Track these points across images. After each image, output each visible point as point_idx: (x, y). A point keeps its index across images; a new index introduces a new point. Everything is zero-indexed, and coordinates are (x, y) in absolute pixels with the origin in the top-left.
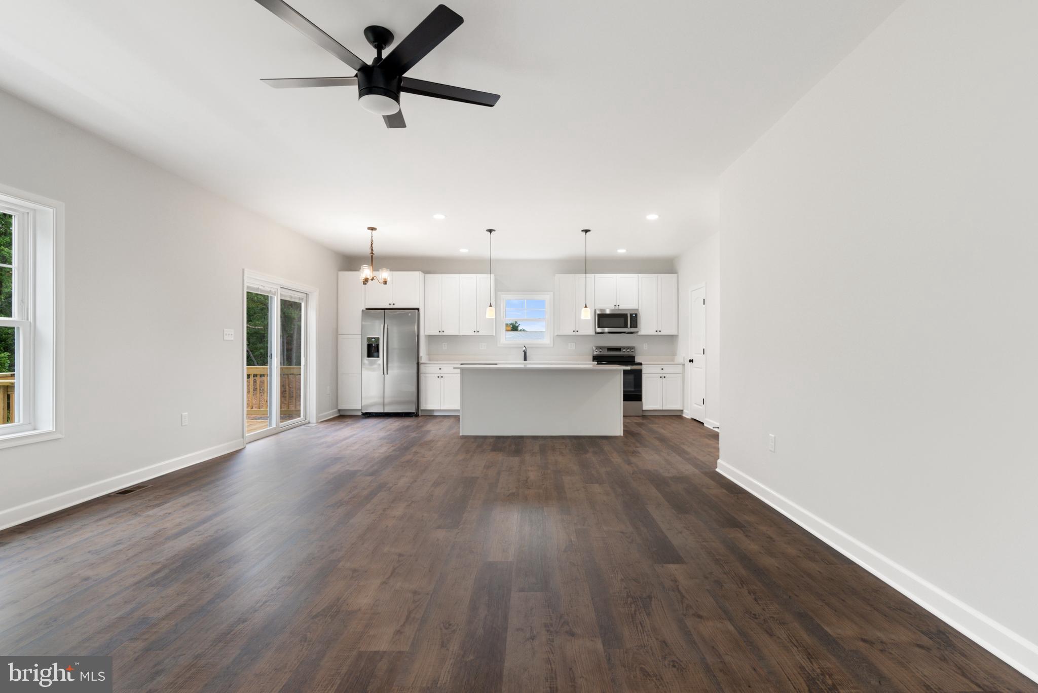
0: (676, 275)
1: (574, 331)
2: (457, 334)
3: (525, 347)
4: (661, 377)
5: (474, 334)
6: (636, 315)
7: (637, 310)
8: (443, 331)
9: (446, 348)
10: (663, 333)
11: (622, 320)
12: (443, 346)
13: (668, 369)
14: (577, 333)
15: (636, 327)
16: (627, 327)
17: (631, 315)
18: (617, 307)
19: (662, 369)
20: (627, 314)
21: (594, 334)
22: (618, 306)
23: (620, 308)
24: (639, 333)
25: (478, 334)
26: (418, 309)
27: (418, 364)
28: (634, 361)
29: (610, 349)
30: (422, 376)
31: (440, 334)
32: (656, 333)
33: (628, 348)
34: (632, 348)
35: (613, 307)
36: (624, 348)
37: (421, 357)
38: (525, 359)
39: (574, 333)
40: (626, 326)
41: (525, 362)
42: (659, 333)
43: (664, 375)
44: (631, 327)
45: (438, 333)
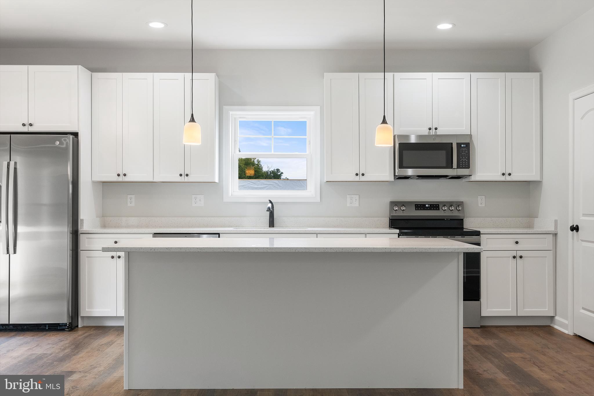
0: (537, 74)
1: (357, 175)
2: (151, 180)
3: (271, 202)
4: (514, 257)
5: (179, 179)
6: (468, 145)
7: (470, 136)
8: (125, 175)
9: (133, 204)
10: (515, 177)
11: (442, 154)
12: (129, 200)
13: (527, 243)
14: (363, 179)
15: (468, 167)
16: (452, 167)
17: (459, 145)
18: (433, 132)
19: (517, 243)
20: (452, 144)
21: (392, 179)
22: (436, 129)
23: (439, 132)
24: (473, 178)
25: (186, 179)
26: (76, 135)
27: (75, 235)
28: (463, 228)
29: (420, 206)
30: (83, 256)
31: (120, 179)
32: (503, 178)
33: (451, 204)
34: (460, 204)
35: (426, 132)
36: (445, 204)
37: (82, 220)
38: (272, 224)
39: (357, 179)
40: (450, 165)
41: (272, 229)
42: (508, 178)
43: (519, 254)
44: (459, 167)
45: (115, 179)
